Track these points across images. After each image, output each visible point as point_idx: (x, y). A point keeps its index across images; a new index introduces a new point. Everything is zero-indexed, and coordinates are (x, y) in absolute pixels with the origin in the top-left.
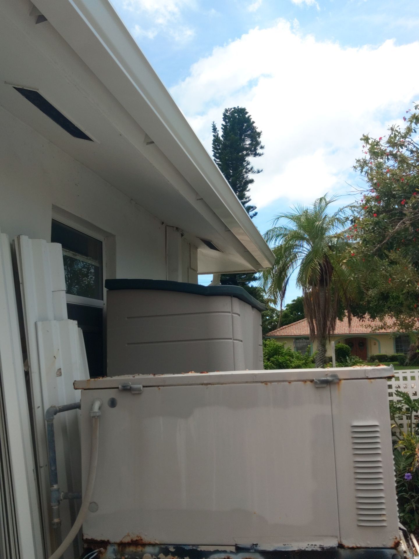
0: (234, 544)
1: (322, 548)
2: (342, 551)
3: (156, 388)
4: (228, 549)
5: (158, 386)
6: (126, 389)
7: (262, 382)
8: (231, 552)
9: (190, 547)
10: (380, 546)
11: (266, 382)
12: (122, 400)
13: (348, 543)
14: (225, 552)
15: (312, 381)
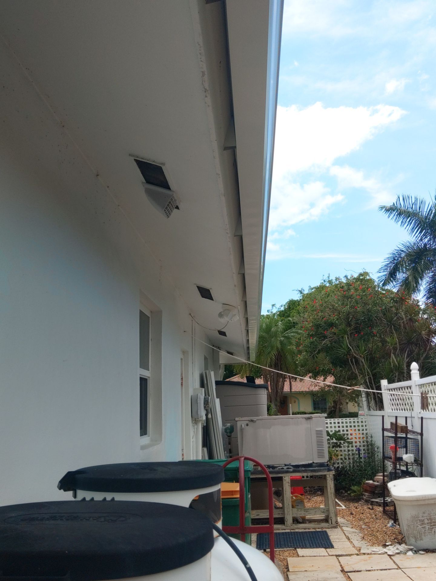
0: (284, 464)
1: (309, 463)
2: (313, 464)
3: (260, 420)
4: (283, 465)
5: (261, 420)
6: (252, 421)
7: (291, 418)
8: (283, 466)
9: (272, 466)
10: (323, 462)
11: (292, 418)
12: (250, 424)
13: (315, 462)
14: (282, 466)
15: (305, 418)
